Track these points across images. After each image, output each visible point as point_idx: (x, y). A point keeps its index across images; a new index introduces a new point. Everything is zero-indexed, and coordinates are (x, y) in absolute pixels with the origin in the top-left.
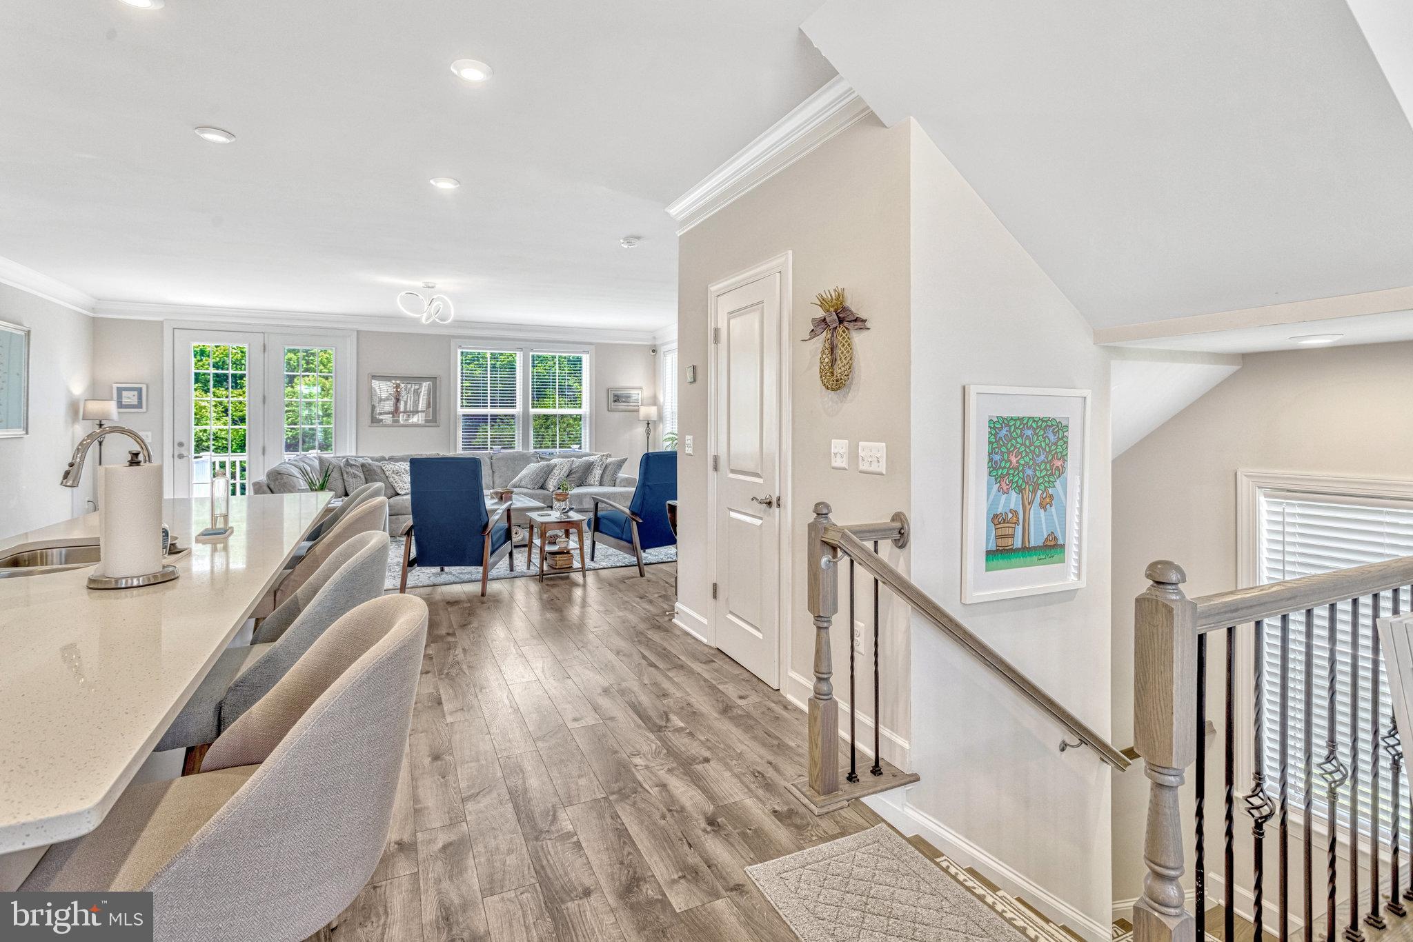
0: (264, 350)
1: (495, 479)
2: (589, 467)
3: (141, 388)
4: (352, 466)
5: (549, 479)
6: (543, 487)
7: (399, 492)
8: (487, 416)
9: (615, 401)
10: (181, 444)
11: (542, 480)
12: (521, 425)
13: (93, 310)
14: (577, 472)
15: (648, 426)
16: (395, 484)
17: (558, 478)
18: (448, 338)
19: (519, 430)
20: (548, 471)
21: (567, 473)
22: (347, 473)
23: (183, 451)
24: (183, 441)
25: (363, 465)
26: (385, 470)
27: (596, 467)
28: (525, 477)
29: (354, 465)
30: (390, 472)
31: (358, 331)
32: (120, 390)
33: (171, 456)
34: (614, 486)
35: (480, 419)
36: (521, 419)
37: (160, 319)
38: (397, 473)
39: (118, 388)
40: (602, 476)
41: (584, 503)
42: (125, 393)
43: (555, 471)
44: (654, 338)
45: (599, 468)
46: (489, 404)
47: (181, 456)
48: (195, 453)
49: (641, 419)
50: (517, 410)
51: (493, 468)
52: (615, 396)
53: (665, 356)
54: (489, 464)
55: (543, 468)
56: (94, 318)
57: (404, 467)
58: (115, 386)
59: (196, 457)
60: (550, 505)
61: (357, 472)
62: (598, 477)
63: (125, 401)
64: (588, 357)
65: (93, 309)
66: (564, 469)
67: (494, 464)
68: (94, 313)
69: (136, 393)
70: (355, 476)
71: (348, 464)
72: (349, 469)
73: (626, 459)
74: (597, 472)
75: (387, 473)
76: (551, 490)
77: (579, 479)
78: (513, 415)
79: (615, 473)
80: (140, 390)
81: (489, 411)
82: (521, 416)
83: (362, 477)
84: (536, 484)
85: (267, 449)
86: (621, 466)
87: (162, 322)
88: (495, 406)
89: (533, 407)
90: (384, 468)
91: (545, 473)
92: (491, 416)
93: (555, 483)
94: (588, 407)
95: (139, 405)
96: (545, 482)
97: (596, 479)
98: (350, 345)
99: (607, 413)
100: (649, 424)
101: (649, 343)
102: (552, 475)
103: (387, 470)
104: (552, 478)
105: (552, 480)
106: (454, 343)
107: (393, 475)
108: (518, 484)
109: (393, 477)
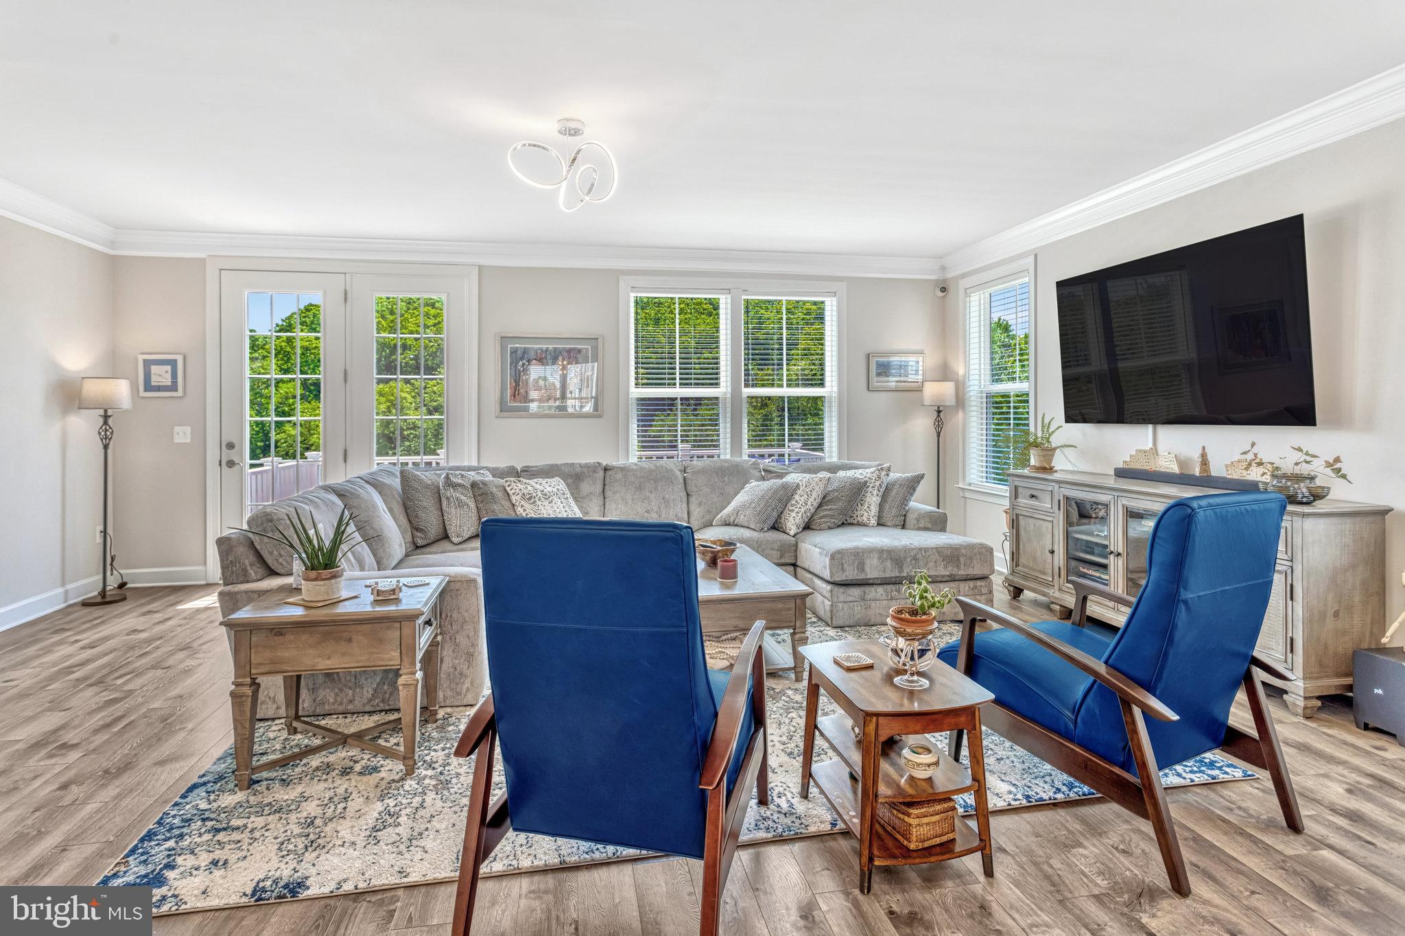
0: (346, 300)
1: (692, 507)
2: (857, 491)
3: (175, 361)
4: (455, 486)
5: (786, 511)
6: (776, 527)
8: (676, 398)
9: (879, 374)
10: (231, 446)
11: (775, 514)
12: (729, 415)
13: (113, 244)
14: (838, 499)
15: (938, 417)
17: (803, 510)
18: (615, 275)
19: (725, 422)
20: (785, 497)
21: (819, 500)
22: (448, 499)
23: (234, 456)
24: (234, 440)
25: (474, 485)
26: (511, 493)
27: (870, 489)
28: (743, 507)
29: (460, 485)
30: (518, 497)
31: (480, 268)
32: (148, 364)
33: (218, 463)
34: (903, 527)
35: (664, 405)
36: (729, 405)
37: (202, 255)
38: (530, 498)
39: (144, 360)
40: (881, 506)
41: (868, 569)
42: (153, 367)
43: (797, 497)
44: (943, 268)
45: (875, 492)
46: (678, 381)
47: (231, 464)
48: (251, 459)
49: (927, 403)
50: (723, 390)
51: (689, 488)
52: (879, 365)
53: (967, 295)
54: (681, 481)
55: (776, 491)
56: (114, 259)
57: (541, 488)
58: (141, 358)
59: (252, 466)
60: (793, 562)
61: (463, 498)
62: (874, 510)
63: (155, 381)
64: (835, 303)
65: (112, 242)
66: (814, 495)
67: (689, 482)
68: (113, 249)
69: (169, 368)
70: (461, 505)
71: (449, 483)
72: (451, 492)
73: (922, 476)
74: (873, 500)
75: (513, 499)
76: (792, 533)
77: (843, 512)
78: (715, 398)
79: (905, 501)
80: (173, 363)
81: (678, 392)
82: (729, 401)
83: (472, 505)
84: (765, 522)
85: (349, 453)
86: (914, 490)
87: (203, 260)
88: (687, 384)
89: (746, 386)
90: (508, 489)
91: (780, 500)
92: (682, 399)
93: (798, 520)
94: (835, 384)
95: (173, 387)
96: (779, 516)
97: (873, 514)
98: (469, 289)
99: (868, 393)
100: (939, 412)
101: (934, 277)
102: (792, 505)
103: (513, 494)
104: (793, 511)
105: (793, 514)
106: (624, 283)
107: (523, 503)
108: (732, 519)
109: (522, 506)
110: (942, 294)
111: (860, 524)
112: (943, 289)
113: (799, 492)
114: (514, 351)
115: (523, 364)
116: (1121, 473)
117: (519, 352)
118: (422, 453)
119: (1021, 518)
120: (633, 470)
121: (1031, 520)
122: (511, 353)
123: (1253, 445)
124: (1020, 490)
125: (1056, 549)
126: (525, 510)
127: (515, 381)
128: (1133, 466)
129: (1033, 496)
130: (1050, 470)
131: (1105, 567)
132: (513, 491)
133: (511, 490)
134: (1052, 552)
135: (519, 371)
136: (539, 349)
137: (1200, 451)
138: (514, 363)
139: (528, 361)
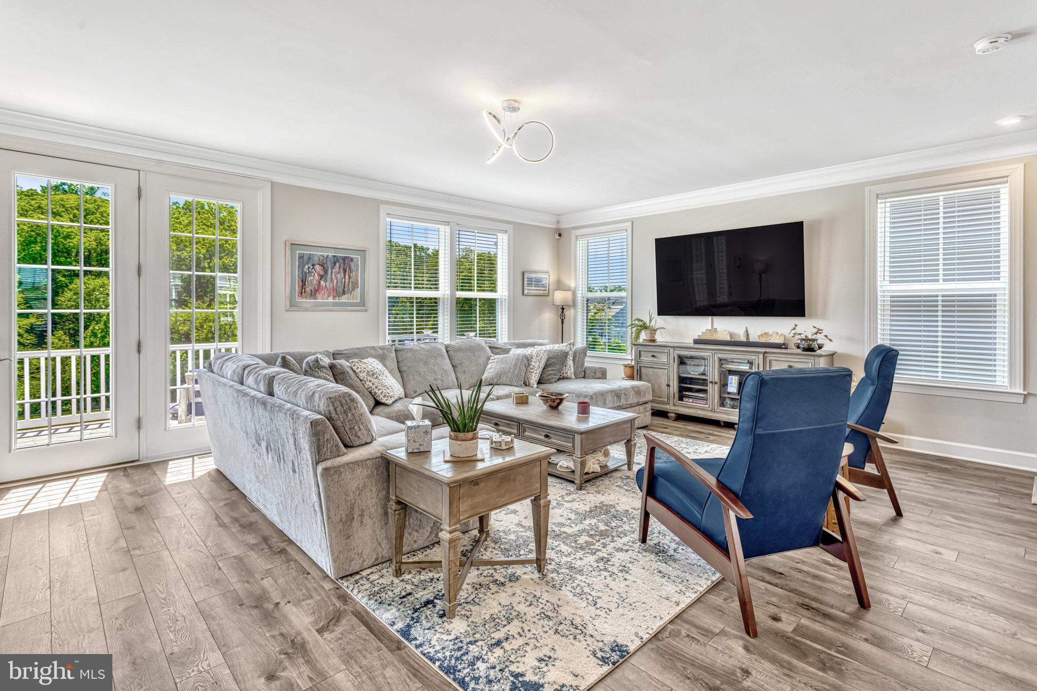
0: (141, 197)
1: (459, 375)
2: (565, 357)
6: (527, 384)
7: (384, 400)
8: (413, 298)
9: (528, 285)
12: (447, 310)
14: (555, 363)
15: (563, 312)
16: (376, 390)
17: (538, 371)
19: (444, 315)
20: (527, 364)
21: (544, 364)
26: (358, 371)
30: (364, 374)
31: (273, 184)
34: (586, 378)
36: (447, 303)
38: (373, 375)
43: (533, 363)
44: (558, 222)
45: (571, 358)
46: (413, 285)
49: (556, 304)
50: (441, 292)
52: (528, 279)
53: (577, 240)
54: (447, 357)
62: (572, 369)
64: (506, 238)
66: (543, 361)
74: (571, 363)
75: (361, 375)
76: (535, 386)
78: (435, 299)
81: (414, 293)
82: (447, 300)
85: (143, 344)
89: (457, 290)
90: (355, 368)
91: (525, 365)
94: (503, 290)
97: (572, 371)
98: (262, 201)
99: (522, 297)
100: (563, 309)
101: (554, 227)
102: (531, 369)
103: (360, 372)
104: (533, 372)
105: (534, 375)
106: (383, 209)
107: (369, 378)
108: (496, 380)
109: (370, 381)
110: (559, 237)
111: (567, 378)
112: (560, 235)
113: (534, 360)
114: (301, 257)
115: (309, 268)
116: (696, 342)
117: (305, 257)
118: (217, 338)
119: (642, 369)
120: (417, 350)
121: (651, 370)
122: (299, 258)
123: (796, 325)
124: (642, 353)
125: (671, 384)
126: (373, 384)
127: (302, 281)
128: (703, 338)
129: (653, 356)
130: (654, 341)
131: (705, 391)
132: (359, 370)
133: (357, 368)
134: (668, 386)
135: (306, 273)
136: (321, 255)
137: (744, 330)
138: (301, 266)
139: (313, 265)
